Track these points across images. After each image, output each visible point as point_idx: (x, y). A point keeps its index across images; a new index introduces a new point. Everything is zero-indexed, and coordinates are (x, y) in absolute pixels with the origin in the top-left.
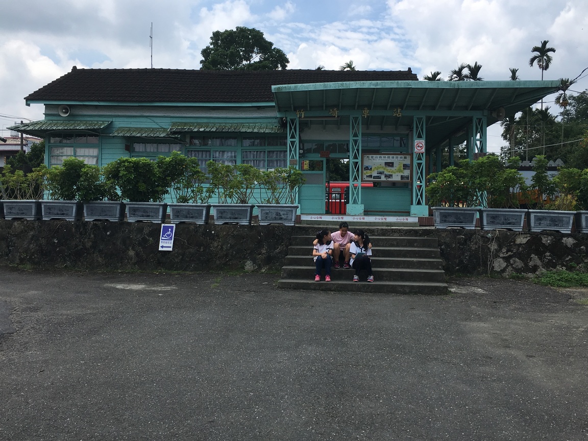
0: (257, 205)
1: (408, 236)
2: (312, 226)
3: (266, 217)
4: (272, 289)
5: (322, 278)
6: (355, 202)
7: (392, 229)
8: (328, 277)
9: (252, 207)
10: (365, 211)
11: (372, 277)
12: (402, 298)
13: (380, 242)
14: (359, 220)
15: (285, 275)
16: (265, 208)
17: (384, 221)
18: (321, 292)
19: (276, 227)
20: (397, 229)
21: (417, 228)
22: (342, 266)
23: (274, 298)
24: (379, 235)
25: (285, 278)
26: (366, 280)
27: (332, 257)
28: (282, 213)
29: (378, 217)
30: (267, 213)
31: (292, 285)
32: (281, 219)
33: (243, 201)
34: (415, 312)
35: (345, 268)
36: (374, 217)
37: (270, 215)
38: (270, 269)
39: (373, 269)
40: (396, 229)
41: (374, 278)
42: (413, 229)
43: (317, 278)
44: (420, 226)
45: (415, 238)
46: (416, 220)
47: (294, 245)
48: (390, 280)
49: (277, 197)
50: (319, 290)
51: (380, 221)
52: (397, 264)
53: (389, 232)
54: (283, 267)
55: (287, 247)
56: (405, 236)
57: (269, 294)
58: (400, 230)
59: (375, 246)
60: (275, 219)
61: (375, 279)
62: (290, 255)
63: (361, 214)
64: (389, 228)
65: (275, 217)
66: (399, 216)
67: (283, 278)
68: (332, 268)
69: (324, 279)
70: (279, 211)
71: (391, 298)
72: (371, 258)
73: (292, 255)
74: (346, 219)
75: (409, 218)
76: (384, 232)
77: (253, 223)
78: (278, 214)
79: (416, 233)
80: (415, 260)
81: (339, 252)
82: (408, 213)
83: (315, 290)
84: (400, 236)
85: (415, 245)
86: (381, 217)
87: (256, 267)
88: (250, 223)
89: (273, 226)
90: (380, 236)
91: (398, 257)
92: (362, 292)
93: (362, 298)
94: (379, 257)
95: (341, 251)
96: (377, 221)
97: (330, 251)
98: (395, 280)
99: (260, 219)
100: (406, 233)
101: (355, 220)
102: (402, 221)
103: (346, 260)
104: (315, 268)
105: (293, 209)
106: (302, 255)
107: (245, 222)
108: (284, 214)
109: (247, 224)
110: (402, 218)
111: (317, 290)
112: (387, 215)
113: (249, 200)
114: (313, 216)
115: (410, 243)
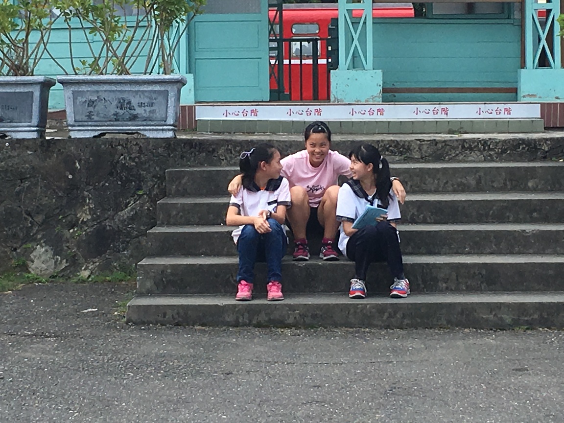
0: (60, 77)
1: (509, 161)
2: (228, 137)
3: (90, 116)
4: (109, 327)
5: (260, 291)
6: (355, 63)
7: (464, 140)
8: (274, 288)
9: (47, 85)
10: (384, 90)
11: (403, 284)
12: (491, 340)
13: (429, 180)
14: (367, 118)
15: (149, 284)
16: (84, 88)
17: (441, 116)
18: (257, 331)
19: (119, 142)
20: (479, 141)
21: (535, 136)
22: (315, 254)
23: (115, 352)
24: (423, 159)
25: (149, 293)
26: (386, 291)
27: (285, 228)
28: (135, 102)
29: (423, 107)
30: (91, 103)
31: (169, 314)
32: (134, 118)
33: (19, 69)
34: (526, 380)
35: (324, 259)
36: (412, 107)
37: (100, 107)
38: (106, 267)
39: (407, 260)
40: (473, 140)
41: (410, 285)
42: (523, 140)
43: (244, 292)
44: (547, 129)
45: (531, 165)
46: (535, 112)
47: (174, 197)
48: (457, 291)
49: (120, 53)
50: (249, 325)
51: (431, 117)
52: (478, 243)
53: (454, 148)
54: (144, 262)
55: (153, 201)
56: (501, 161)
57: (100, 342)
58: (485, 142)
59: (414, 192)
60: (117, 118)
61: (414, 289)
62: (161, 225)
63: (373, 97)
64: (456, 136)
65: (116, 114)
66: (485, 101)
67: (141, 295)
68: (287, 259)
69: (264, 293)
70: (125, 96)
71: (460, 343)
72: (400, 228)
73: (169, 224)
74: (328, 114)
75: (513, 107)
76: (439, 151)
77: (50, 134)
78: (124, 104)
79: (531, 149)
80: (529, 228)
81: (307, 213)
82: (511, 93)
83: (236, 325)
84: (485, 161)
85: (530, 184)
86: (431, 107)
87: (64, 264)
88: (42, 133)
89: (110, 142)
90: (429, 162)
91: (480, 221)
92: (376, 326)
93: (375, 344)
94: (425, 222)
95: (314, 211)
96: (421, 117)
97: (281, 210)
98: (470, 290)
99: (70, 119)
100: (504, 151)
101: (357, 118)
102: (494, 115)
103: (328, 234)
104: (236, 260)
105: (169, 88)
106: (198, 224)
107: (25, 131)
108: (141, 105)
109: (34, 135)
110: (495, 107)
111: (244, 325)
112: (450, 101)
113: (35, 64)
114: (232, 109)
115: (516, 181)
